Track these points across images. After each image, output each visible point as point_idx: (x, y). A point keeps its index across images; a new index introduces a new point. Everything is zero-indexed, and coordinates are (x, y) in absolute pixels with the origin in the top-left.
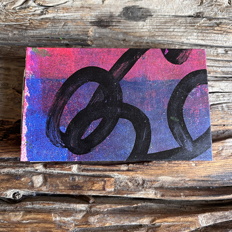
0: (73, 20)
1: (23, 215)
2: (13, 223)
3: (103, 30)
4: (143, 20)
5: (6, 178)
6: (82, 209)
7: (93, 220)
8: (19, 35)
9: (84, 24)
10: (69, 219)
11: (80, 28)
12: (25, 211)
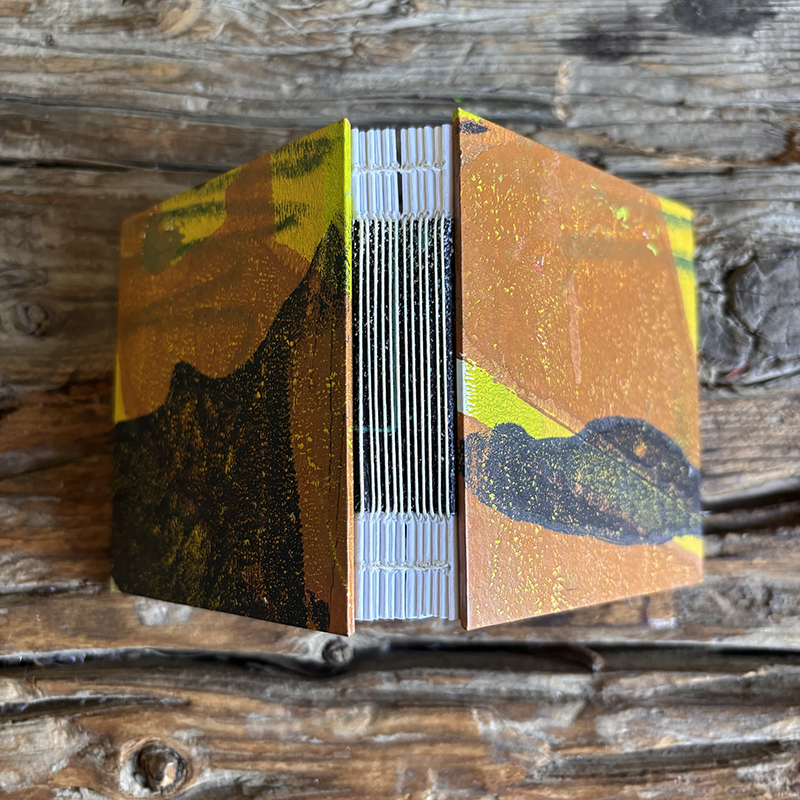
0: (502, 36)
1: (375, 718)
2: (341, 744)
3: (607, 70)
4: (745, 30)
6: (569, 691)
8: (315, 89)
9: (538, 49)
10: (529, 726)
11: (528, 63)
12: (377, 702)
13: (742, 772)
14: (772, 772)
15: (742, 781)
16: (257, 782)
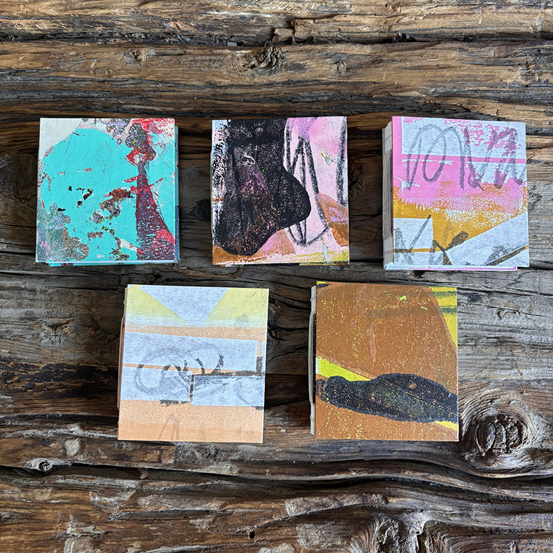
1: (52, 493)
2: (39, 503)
5: (30, 442)
6: (131, 486)
7: (143, 501)
10: (112, 499)
12: (55, 487)
13: (191, 521)
14: (203, 522)
15: (191, 525)
16: (6, 516)
